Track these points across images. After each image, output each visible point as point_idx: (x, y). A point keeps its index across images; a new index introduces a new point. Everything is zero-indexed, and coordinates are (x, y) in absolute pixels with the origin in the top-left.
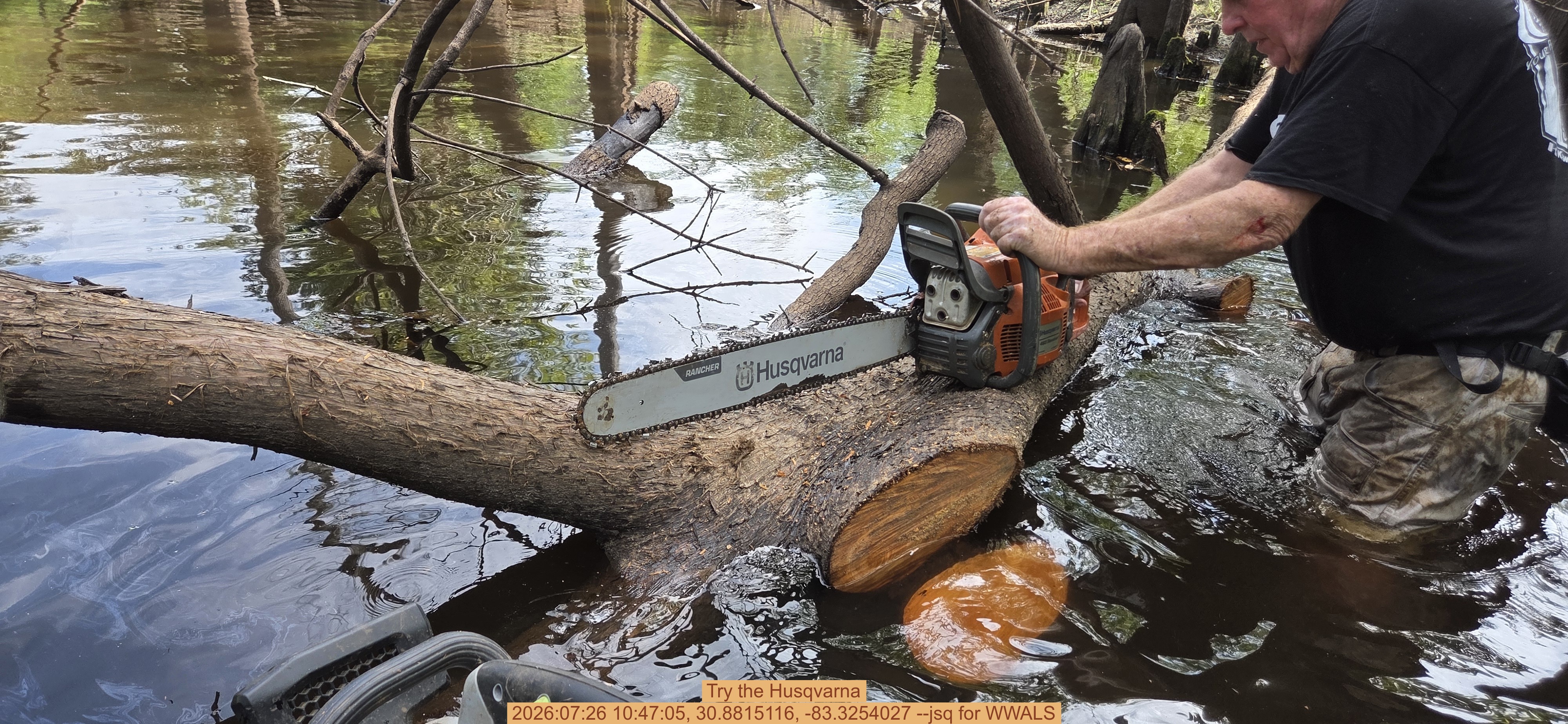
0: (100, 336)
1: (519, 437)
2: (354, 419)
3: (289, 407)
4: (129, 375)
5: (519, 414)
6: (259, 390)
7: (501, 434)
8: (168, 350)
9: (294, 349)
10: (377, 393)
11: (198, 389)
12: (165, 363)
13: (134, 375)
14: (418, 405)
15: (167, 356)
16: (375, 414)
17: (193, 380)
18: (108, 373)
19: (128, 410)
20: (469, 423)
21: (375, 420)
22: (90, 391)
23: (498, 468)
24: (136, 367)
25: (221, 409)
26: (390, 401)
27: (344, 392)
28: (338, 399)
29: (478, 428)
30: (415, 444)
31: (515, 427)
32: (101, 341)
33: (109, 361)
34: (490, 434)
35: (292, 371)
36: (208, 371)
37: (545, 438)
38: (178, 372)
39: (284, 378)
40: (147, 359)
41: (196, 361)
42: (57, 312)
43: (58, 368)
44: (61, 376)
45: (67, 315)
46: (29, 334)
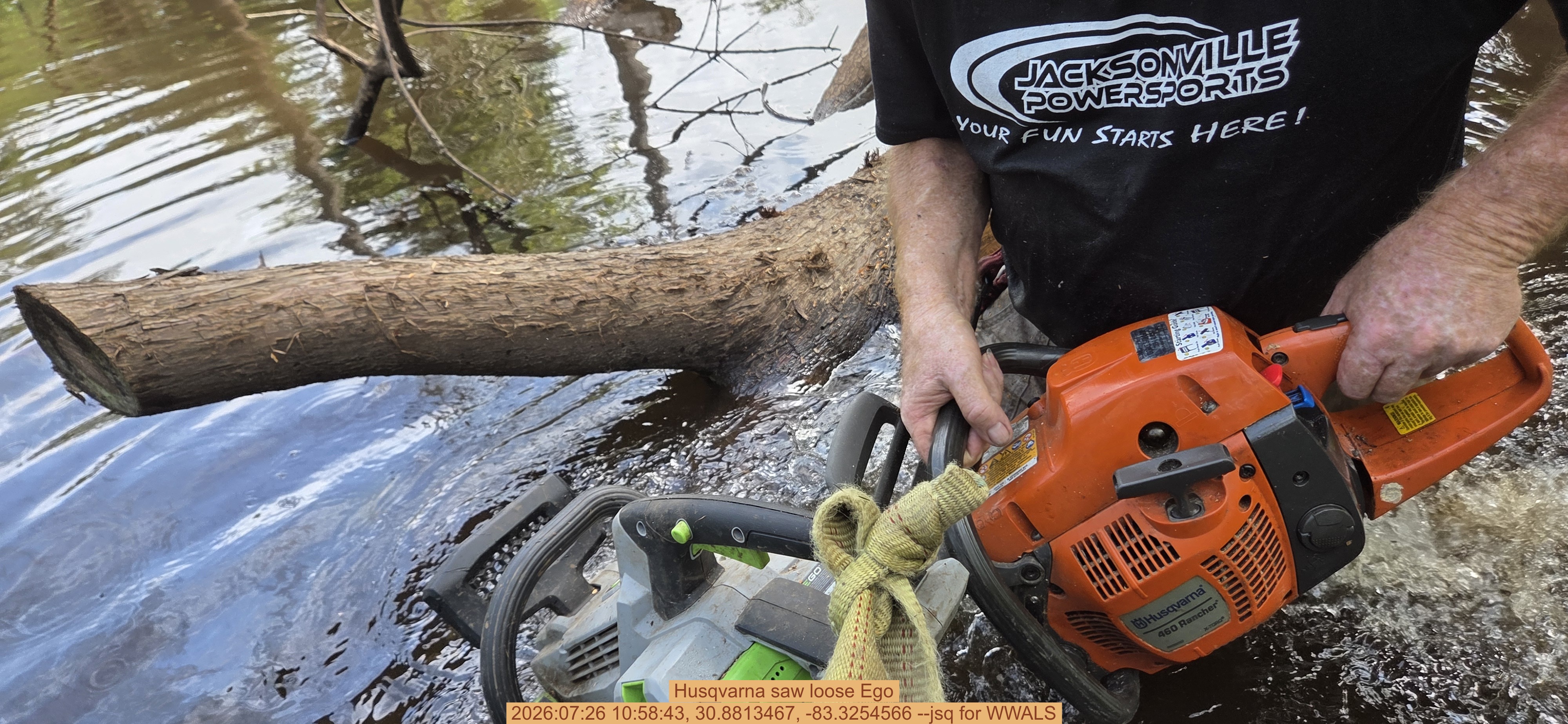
0: (193, 316)
1: (597, 301)
2: (442, 328)
3: (381, 333)
4: (232, 344)
5: (591, 279)
6: (348, 325)
7: (581, 303)
8: (256, 311)
9: (366, 278)
10: (455, 297)
12: (258, 324)
13: (237, 342)
14: (495, 297)
15: (258, 317)
16: (461, 317)
17: (288, 332)
18: (213, 347)
19: (243, 376)
20: (547, 301)
21: (462, 322)
22: (204, 368)
23: (588, 334)
24: (235, 335)
25: (322, 351)
26: (469, 300)
27: (426, 304)
28: (421, 312)
29: (558, 303)
30: (506, 334)
31: (592, 292)
32: (196, 320)
33: (211, 336)
34: (571, 305)
35: (371, 299)
36: (297, 321)
37: (623, 294)
38: (271, 329)
39: (367, 307)
40: (241, 324)
41: (283, 315)
42: (148, 306)
43: (170, 355)
44: (174, 361)
45: (157, 306)
46: (132, 333)
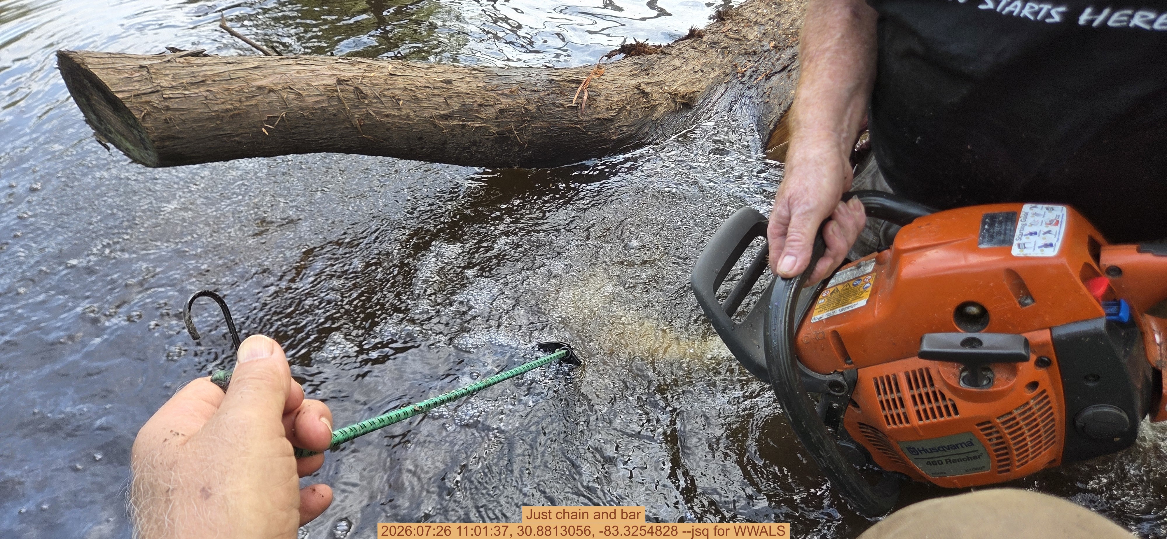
0: (202, 91)
2: (395, 120)
3: (348, 119)
4: (232, 117)
6: (324, 110)
7: (501, 110)
8: (252, 91)
9: (337, 73)
10: (406, 96)
11: (282, 117)
12: (253, 102)
13: (235, 115)
14: (437, 99)
15: (253, 97)
16: (410, 112)
17: (276, 111)
18: (218, 117)
19: (239, 143)
20: (476, 106)
21: (411, 117)
22: (210, 134)
23: (506, 136)
24: (235, 109)
25: (302, 129)
26: (417, 100)
27: (383, 99)
28: (380, 105)
29: (483, 108)
30: (443, 130)
31: (510, 102)
32: (205, 94)
33: (216, 108)
34: (493, 112)
35: (342, 91)
36: (284, 103)
38: (264, 107)
39: (338, 96)
40: (240, 101)
41: (273, 97)
42: (167, 78)
43: (184, 121)
44: (187, 126)
45: (174, 78)
46: (154, 99)
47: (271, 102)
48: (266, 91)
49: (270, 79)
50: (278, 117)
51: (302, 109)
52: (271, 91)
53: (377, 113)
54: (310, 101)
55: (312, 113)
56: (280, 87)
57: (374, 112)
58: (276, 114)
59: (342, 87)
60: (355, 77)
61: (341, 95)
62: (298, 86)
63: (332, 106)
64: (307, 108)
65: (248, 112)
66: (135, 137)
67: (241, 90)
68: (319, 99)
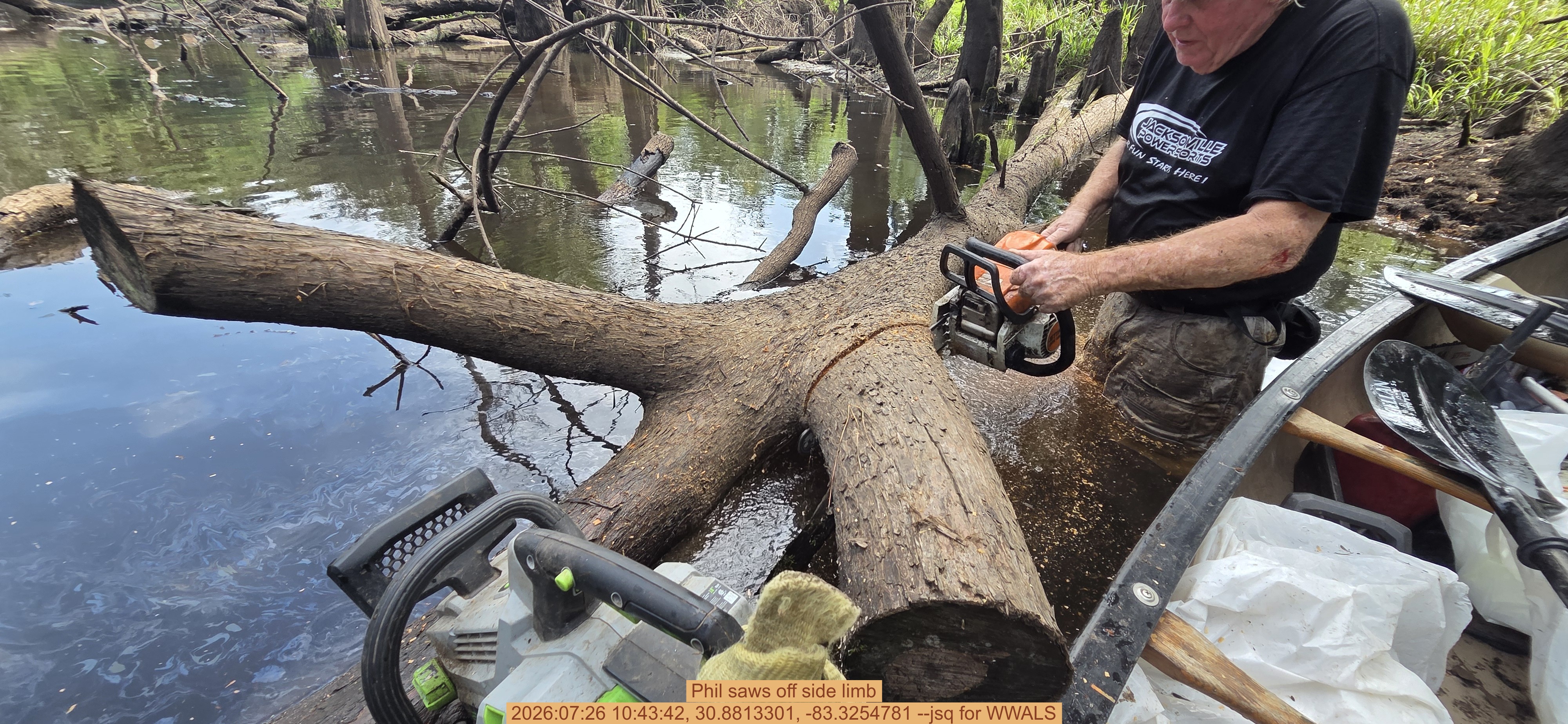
0: (234, 245)
1: (577, 323)
2: (450, 310)
3: (397, 301)
4: (262, 276)
5: (578, 308)
6: (372, 288)
7: (566, 322)
8: (293, 256)
9: (400, 258)
10: (468, 291)
11: (321, 286)
12: (292, 267)
13: (266, 276)
14: (501, 300)
15: (294, 261)
16: (467, 306)
17: (317, 280)
18: (243, 273)
19: (264, 304)
20: (540, 314)
21: (467, 311)
22: (229, 289)
23: (566, 346)
24: (267, 269)
25: (342, 303)
26: (477, 296)
27: (441, 289)
28: (436, 295)
29: (547, 317)
31: (575, 317)
32: (235, 249)
33: (243, 264)
34: (556, 322)
35: (397, 274)
36: (328, 274)
37: (598, 325)
38: (304, 273)
39: (391, 279)
40: (276, 263)
41: (318, 265)
42: (195, 225)
43: (199, 269)
44: (203, 275)
45: (203, 228)
46: (170, 242)
47: (313, 270)
48: (311, 259)
49: (319, 249)
50: (316, 286)
51: (347, 282)
52: (316, 259)
53: (432, 302)
54: (359, 277)
55: (358, 289)
56: (329, 258)
57: (428, 300)
58: (315, 283)
59: (399, 271)
60: (418, 266)
61: (395, 277)
62: (350, 261)
63: (383, 286)
64: (354, 283)
65: (282, 275)
66: (136, 278)
67: (281, 253)
68: (368, 277)
